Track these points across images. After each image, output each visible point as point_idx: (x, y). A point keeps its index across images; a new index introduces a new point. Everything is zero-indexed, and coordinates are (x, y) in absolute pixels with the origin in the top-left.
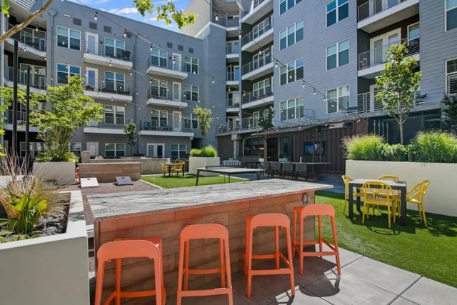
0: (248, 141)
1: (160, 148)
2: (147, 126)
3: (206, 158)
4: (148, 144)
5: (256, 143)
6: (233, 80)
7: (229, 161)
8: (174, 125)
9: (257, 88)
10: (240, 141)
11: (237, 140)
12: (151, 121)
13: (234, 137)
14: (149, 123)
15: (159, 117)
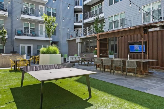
0: (87, 43)
1: (29, 48)
2: (20, 33)
3: (49, 55)
4: (21, 45)
5: (92, 45)
6: (78, 5)
7: (75, 57)
8: (39, 33)
9: (93, 10)
10: (82, 43)
11: (80, 43)
12: (23, 29)
13: (78, 41)
14: (22, 31)
15: (29, 27)
